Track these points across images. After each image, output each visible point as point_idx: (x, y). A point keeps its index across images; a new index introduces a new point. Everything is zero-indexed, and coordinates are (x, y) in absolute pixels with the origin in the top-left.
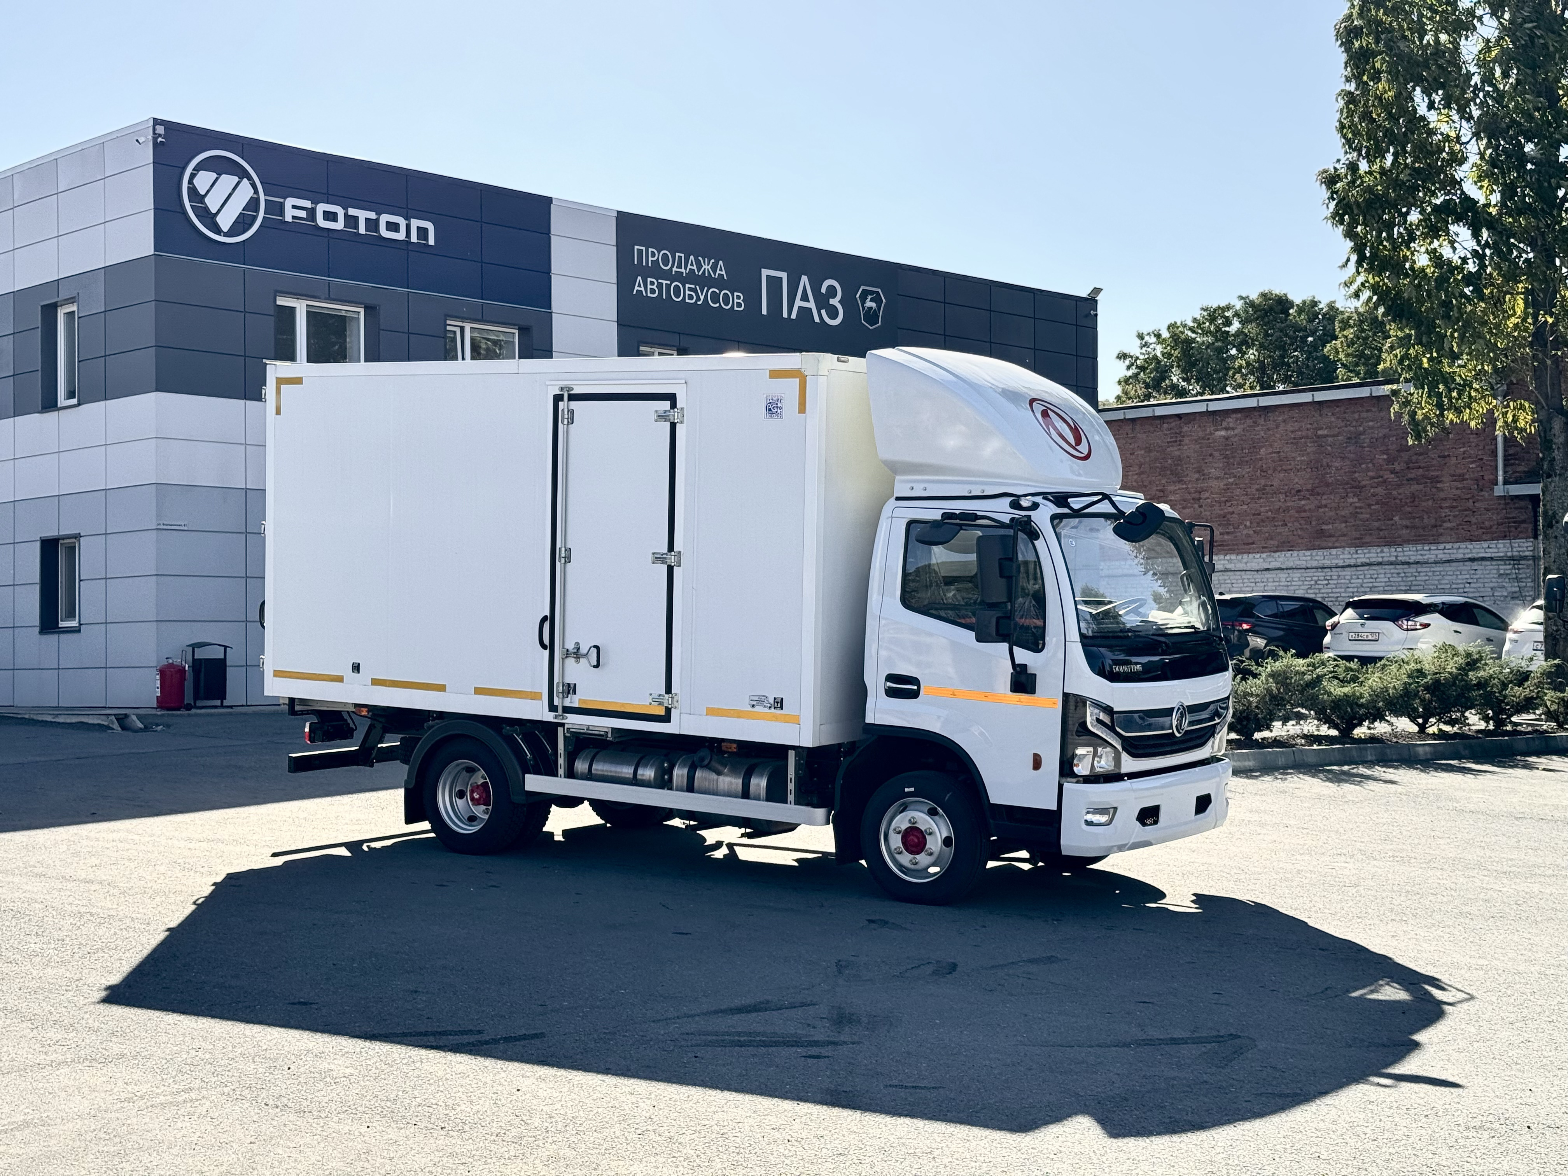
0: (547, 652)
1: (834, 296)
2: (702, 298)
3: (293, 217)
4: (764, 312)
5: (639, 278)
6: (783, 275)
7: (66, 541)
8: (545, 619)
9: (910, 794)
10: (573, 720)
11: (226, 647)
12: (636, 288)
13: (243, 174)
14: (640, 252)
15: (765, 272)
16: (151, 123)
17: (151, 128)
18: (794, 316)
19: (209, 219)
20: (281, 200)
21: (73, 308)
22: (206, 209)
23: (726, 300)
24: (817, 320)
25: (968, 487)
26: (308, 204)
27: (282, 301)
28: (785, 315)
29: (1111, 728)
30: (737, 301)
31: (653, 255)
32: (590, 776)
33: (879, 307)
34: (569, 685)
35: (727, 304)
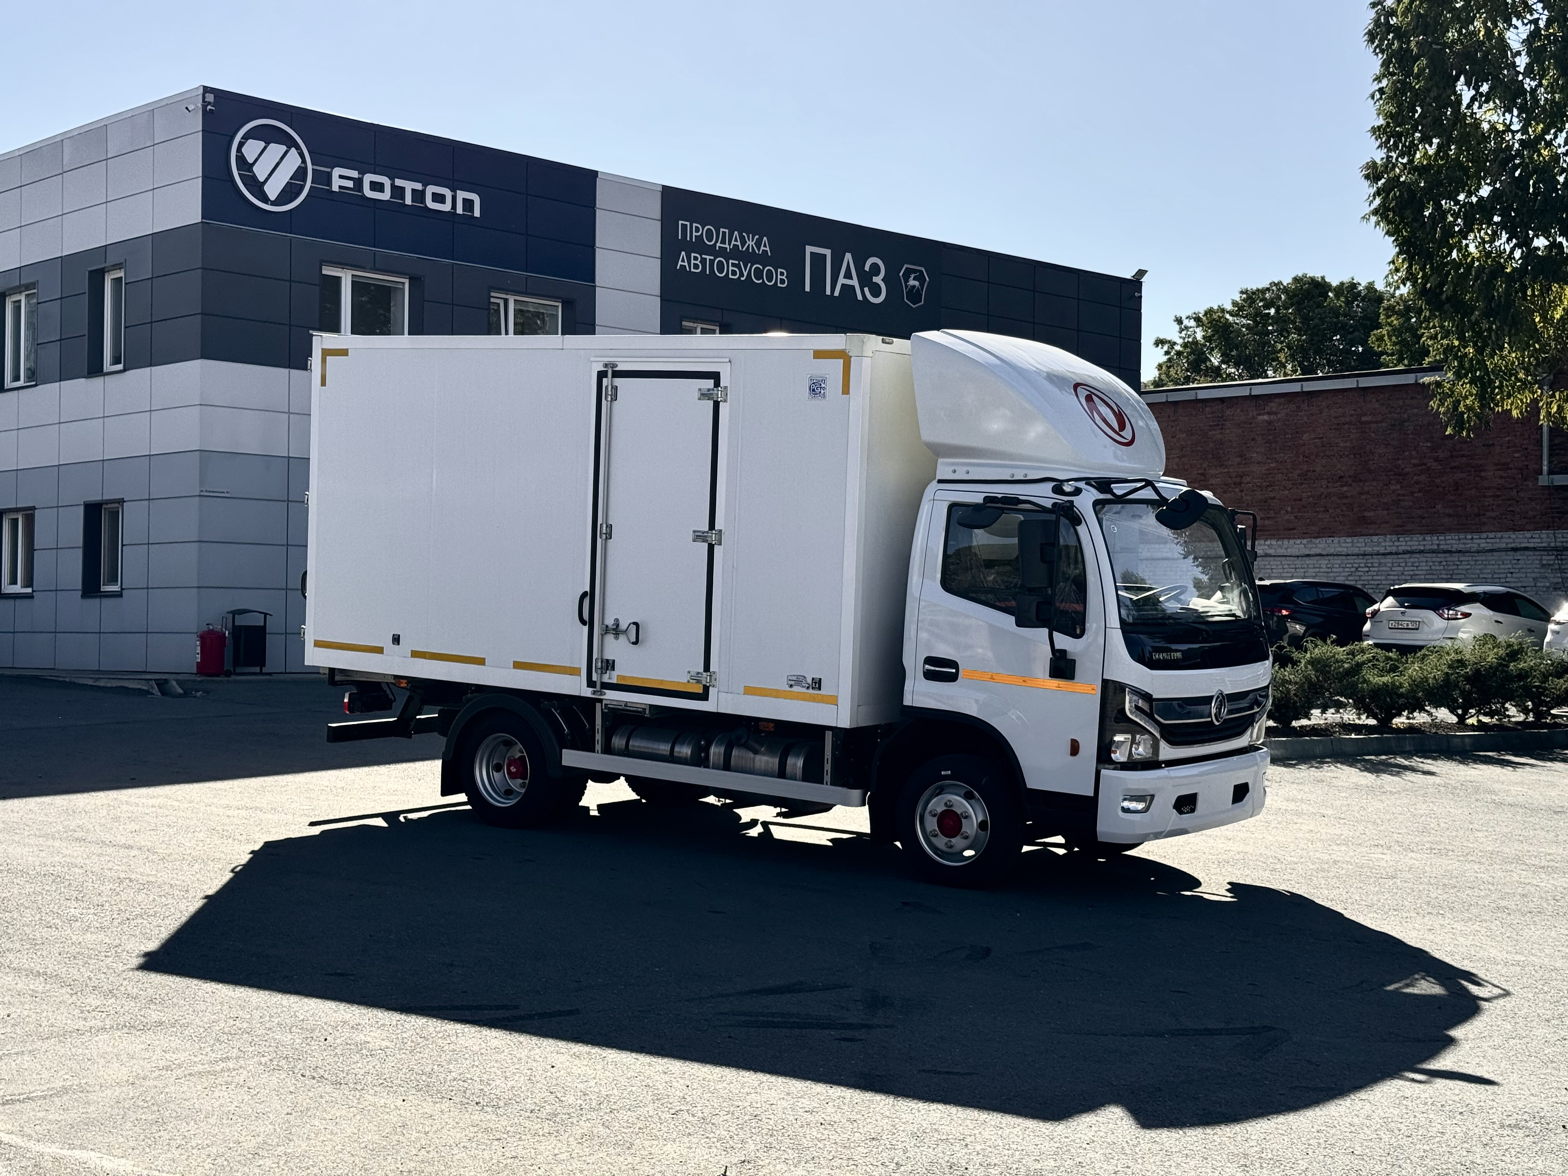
0: (586, 629)
1: (877, 274)
2: (745, 274)
3: (340, 187)
4: (807, 289)
5: (683, 253)
6: (828, 252)
7: (109, 506)
8: (584, 595)
9: (946, 777)
10: (611, 696)
11: (266, 614)
12: (680, 263)
13: (291, 143)
14: (684, 227)
15: (809, 249)
16: (201, 91)
17: (201, 97)
18: (837, 294)
19: (257, 187)
20: (329, 170)
21: (121, 274)
22: (254, 177)
23: (770, 277)
24: (860, 297)
25: (1011, 471)
26: (355, 174)
27: (327, 271)
28: (828, 292)
29: (1150, 716)
30: (781, 277)
31: (697, 230)
32: (627, 753)
33: (922, 285)
34: (607, 660)
35: (770, 280)
